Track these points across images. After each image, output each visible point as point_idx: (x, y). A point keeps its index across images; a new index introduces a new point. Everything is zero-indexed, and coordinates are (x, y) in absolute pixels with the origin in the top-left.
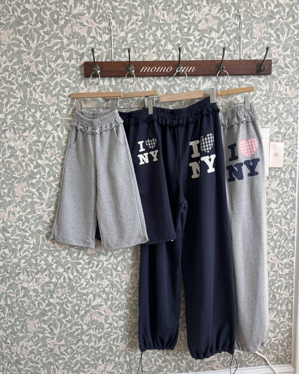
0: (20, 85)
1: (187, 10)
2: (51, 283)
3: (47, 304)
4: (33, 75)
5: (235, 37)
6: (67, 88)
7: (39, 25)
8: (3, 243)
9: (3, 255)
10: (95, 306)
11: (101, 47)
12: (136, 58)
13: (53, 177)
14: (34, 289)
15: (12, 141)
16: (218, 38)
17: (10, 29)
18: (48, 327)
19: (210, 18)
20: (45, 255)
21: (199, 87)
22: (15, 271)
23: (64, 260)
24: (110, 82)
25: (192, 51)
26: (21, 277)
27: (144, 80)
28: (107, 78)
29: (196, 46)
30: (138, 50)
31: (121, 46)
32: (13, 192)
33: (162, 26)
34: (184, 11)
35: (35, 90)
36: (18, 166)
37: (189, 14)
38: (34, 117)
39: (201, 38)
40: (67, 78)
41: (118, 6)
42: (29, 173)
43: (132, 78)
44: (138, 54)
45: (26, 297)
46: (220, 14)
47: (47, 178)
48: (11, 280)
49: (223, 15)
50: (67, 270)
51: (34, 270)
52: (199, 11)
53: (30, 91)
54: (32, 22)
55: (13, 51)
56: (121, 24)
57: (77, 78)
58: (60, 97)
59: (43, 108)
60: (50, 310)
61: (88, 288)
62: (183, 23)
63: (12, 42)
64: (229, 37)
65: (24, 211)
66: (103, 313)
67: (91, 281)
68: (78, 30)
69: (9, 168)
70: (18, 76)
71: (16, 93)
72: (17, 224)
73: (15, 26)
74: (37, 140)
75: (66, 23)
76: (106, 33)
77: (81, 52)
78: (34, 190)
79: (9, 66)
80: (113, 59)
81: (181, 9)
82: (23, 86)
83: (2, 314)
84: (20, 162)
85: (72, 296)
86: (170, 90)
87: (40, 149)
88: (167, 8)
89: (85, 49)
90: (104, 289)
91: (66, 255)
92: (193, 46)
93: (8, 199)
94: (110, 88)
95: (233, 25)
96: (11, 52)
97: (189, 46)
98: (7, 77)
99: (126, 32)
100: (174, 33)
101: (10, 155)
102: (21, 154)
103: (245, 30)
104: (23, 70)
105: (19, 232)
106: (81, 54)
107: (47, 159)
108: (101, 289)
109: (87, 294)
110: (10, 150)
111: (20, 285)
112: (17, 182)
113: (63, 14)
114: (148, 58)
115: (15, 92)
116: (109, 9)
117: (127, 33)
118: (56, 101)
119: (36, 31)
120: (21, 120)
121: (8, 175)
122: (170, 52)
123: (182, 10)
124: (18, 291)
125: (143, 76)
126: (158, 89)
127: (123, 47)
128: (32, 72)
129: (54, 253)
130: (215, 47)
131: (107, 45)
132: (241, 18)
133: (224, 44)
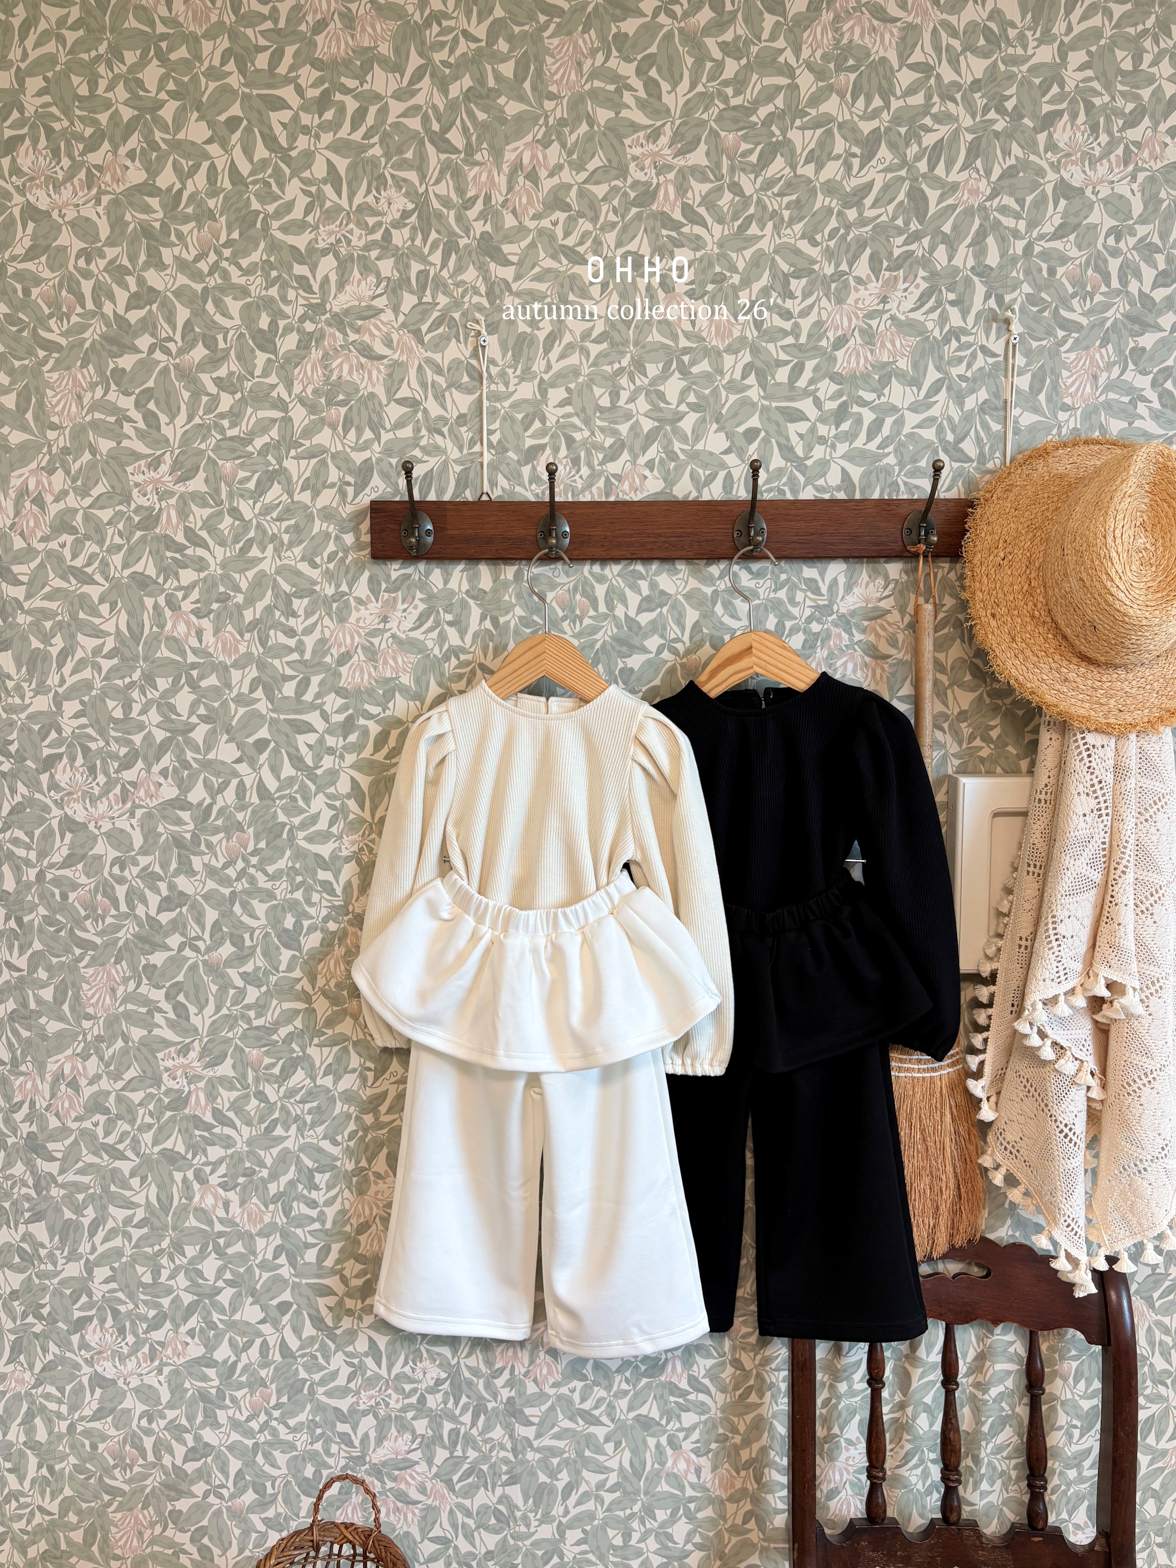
0: (116, 585)
2: (211, 1363)
3: (193, 1450)
4: (168, 548)
5: (985, 402)
6: (301, 597)
7: (199, 352)
8: (28, 1198)
9: (25, 1246)
10: (385, 1464)
11: (439, 439)
12: (579, 484)
13: (233, 944)
14: (143, 1385)
15: (76, 800)
16: (914, 408)
17: (82, 367)
18: (192, 1540)
19: (882, 328)
20: (191, 1251)
21: (832, 602)
22: (68, 1311)
23: (266, 1275)
24: (470, 580)
25: (807, 458)
26: (93, 1336)
27: (607, 571)
28: (461, 567)
29: (822, 440)
30: (589, 454)
31: (519, 438)
32: (77, 997)
33: (686, 358)
34: (779, 301)
35: (173, 605)
36: (99, 897)
37: (796, 311)
38: (166, 707)
39: (844, 407)
40: (303, 559)
41: (510, 280)
42: (140, 925)
43: (559, 566)
44: (585, 471)
45: (109, 1419)
46: (927, 313)
47: (209, 950)
48: (53, 1348)
49: (935, 315)
50: (274, 1313)
51: (143, 1309)
52: (840, 301)
53: (156, 606)
54: (170, 339)
55: (94, 451)
56: (521, 350)
57: (343, 560)
58: (272, 633)
59: (202, 677)
60: (202, 1474)
61: (358, 1393)
62: (771, 347)
63: (88, 418)
64: (961, 404)
65: (116, 1076)
66: (414, 1495)
67: (370, 1362)
68: (350, 372)
69: (64, 906)
70: (108, 551)
71: (101, 616)
72: (87, 1124)
73: (104, 354)
74: (177, 799)
75: (304, 344)
76: (459, 387)
77: (358, 458)
78: (158, 995)
79: (76, 511)
80: (486, 488)
81: (765, 291)
82: (128, 586)
83: (12, 1479)
84: (106, 882)
85: (292, 1422)
86: (713, 612)
87: (188, 836)
88: (710, 287)
89: (376, 447)
90: (422, 1400)
91: (275, 1257)
92: (812, 439)
93: (53, 1027)
94: (471, 602)
95: (980, 355)
96: (87, 456)
97: (795, 440)
98: (67, 553)
99: (542, 380)
100: (732, 387)
101: (69, 856)
102: (113, 854)
103: (1028, 377)
104: (133, 528)
105: (91, 1159)
106: (360, 469)
107: (212, 872)
108: (409, 1396)
109: (353, 1417)
110: (69, 836)
111: (86, 1370)
112: (93, 962)
113: (294, 310)
114: (626, 486)
115: (94, 612)
116: (476, 292)
117: (543, 388)
118: (257, 650)
119: (188, 375)
120: (116, 721)
121: (58, 931)
122: (713, 463)
124: (79, 1391)
125: (605, 560)
126: (665, 610)
127: (529, 442)
128: (166, 536)
129: (228, 1245)
130: (901, 444)
131: (465, 433)
132: (1013, 328)
133: (940, 431)
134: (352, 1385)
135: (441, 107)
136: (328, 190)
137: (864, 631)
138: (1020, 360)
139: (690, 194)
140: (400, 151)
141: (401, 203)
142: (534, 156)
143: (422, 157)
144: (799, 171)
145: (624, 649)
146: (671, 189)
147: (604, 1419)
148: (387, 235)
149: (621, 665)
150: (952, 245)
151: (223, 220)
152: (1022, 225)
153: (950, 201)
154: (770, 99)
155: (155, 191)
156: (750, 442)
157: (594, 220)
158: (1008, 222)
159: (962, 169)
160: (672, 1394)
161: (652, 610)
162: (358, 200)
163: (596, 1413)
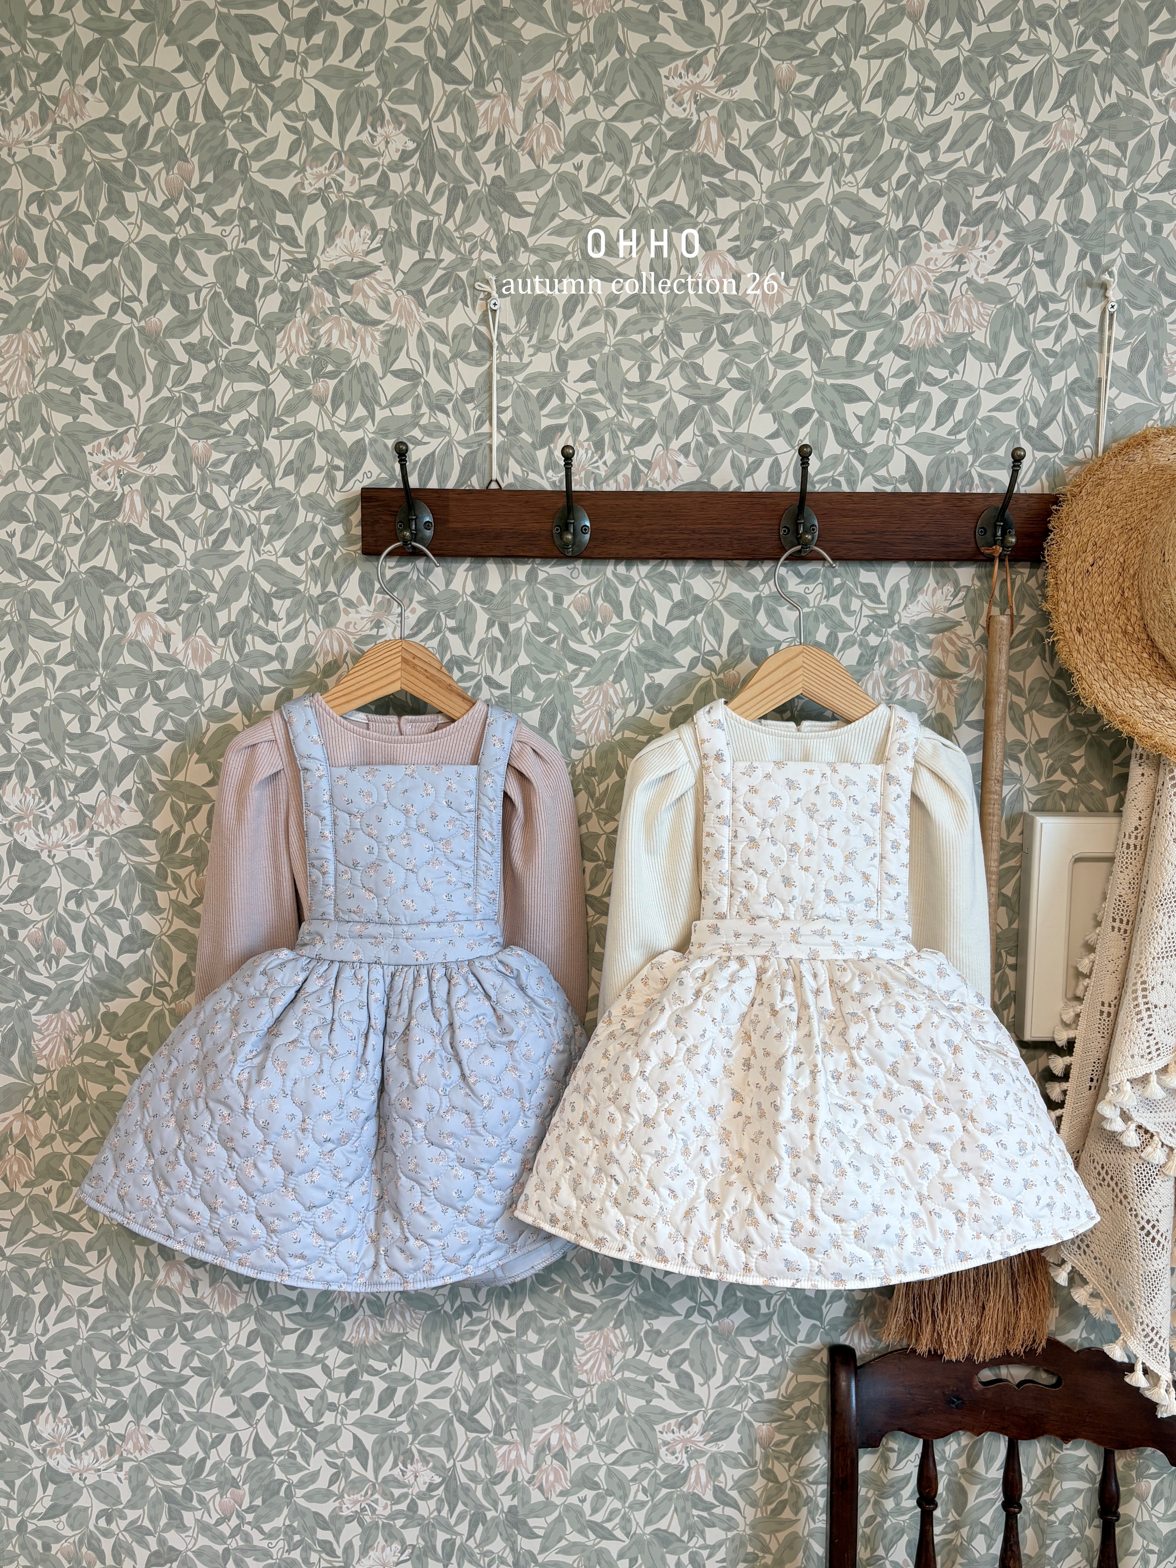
0: (73, 582)
1: (852, 255)
2: (177, 1460)
3: (156, 1554)
4: (131, 540)
5: (1076, 381)
6: (282, 598)
7: (167, 314)
11: (441, 417)
12: (603, 472)
14: (100, 1481)
15: (27, 826)
16: (992, 387)
17: (34, 329)
20: (154, 1335)
21: (892, 611)
22: (17, 1398)
23: (238, 1364)
24: (475, 581)
25: (867, 444)
26: (45, 1426)
27: (633, 572)
28: (466, 565)
29: (884, 424)
30: (614, 436)
31: (533, 416)
32: (27, 1048)
33: (728, 327)
34: (837, 261)
35: (137, 605)
36: (53, 935)
37: (857, 272)
38: (129, 722)
39: (910, 384)
40: (285, 554)
41: (526, 233)
42: (99, 968)
43: (579, 565)
44: (609, 456)
45: (64, 1518)
46: (1009, 276)
47: (176, 997)
49: (1020, 278)
50: (247, 1406)
51: (100, 1398)
52: (908, 261)
53: (118, 606)
54: (134, 298)
55: (47, 427)
56: (537, 314)
57: (330, 556)
58: (249, 638)
59: (169, 688)
61: (341, 1497)
62: (827, 314)
63: (41, 389)
64: (1047, 383)
65: (72, 1137)
67: (354, 1463)
68: (341, 339)
69: (13, 945)
70: (64, 542)
71: (55, 617)
72: (38, 1190)
73: (59, 315)
74: (141, 826)
75: (288, 307)
76: (466, 358)
77: (349, 438)
78: (119, 1047)
79: (27, 495)
80: (496, 474)
81: (821, 249)
82: (86, 583)
84: (60, 920)
85: (267, 1527)
86: (755, 621)
87: (153, 868)
88: (757, 244)
89: (370, 426)
90: (413, 1507)
91: (250, 1343)
92: (873, 422)
94: (477, 605)
95: (1071, 326)
96: (39, 433)
97: (852, 422)
98: (16, 544)
99: (561, 350)
100: (781, 361)
101: (20, 888)
102: (69, 887)
103: (1126, 353)
104: (90, 516)
105: (43, 1229)
106: (351, 451)
107: (180, 910)
108: (398, 1501)
109: (335, 1523)
110: (18, 866)
111: (37, 1462)
112: (46, 1008)
113: (277, 266)
114: (657, 474)
115: (48, 612)
116: (486, 247)
117: (563, 360)
118: (232, 657)
119: (154, 341)
120: (72, 736)
121: (7, 972)
122: (758, 448)
123: (826, 255)
124: (30, 1486)
125: (630, 559)
126: (700, 617)
127: (545, 422)
128: (130, 526)
129: (196, 1329)
130: (976, 430)
131: (472, 411)
132: (1110, 293)
133: (1022, 414)
134: (334, 1488)
135: (448, 30)
136: (316, 126)
137: (929, 645)
138: (1118, 332)
139: (735, 134)
140: (400, 82)
141: (400, 142)
142: (554, 88)
143: (425, 89)
144: (864, 108)
145: (652, 662)
146: (714, 127)
147: (618, 1533)
148: (384, 181)
149: (648, 681)
150: (1040, 196)
151: (195, 160)
152: (1123, 174)
153: (1040, 145)
154: (831, 22)
155: (117, 127)
156: (801, 425)
157: (624, 163)
158: (1107, 169)
159: (1055, 107)
160: (695, 1506)
161: (683, 618)
162: (351, 137)
163: (609, 1526)
